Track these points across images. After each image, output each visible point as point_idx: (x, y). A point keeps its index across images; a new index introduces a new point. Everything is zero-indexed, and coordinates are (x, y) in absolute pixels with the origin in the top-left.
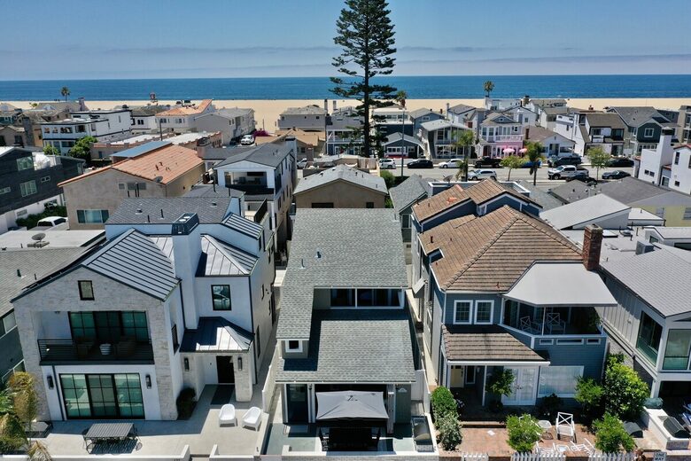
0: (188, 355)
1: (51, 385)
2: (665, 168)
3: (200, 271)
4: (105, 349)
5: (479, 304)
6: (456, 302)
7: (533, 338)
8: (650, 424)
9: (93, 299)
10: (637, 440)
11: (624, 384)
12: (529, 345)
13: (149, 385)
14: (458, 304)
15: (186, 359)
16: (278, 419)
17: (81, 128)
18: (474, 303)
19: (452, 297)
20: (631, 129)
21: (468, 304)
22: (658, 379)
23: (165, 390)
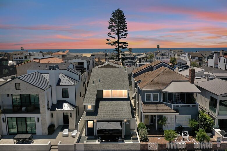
0: (53, 112)
1: (4, 122)
2: (216, 64)
3: (58, 84)
4: (23, 109)
5: (154, 94)
6: (146, 93)
7: (173, 105)
8: (216, 134)
9: (20, 90)
10: (211, 139)
11: (205, 119)
12: (171, 108)
13: (38, 121)
14: (147, 94)
15: (52, 114)
16: (84, 134)
17: (26, 57)
18: (152, 94)
19: (144, 92)
20: (205, 57)
21: (150, 94)
22: (217, 118)
23: (44, 124)
